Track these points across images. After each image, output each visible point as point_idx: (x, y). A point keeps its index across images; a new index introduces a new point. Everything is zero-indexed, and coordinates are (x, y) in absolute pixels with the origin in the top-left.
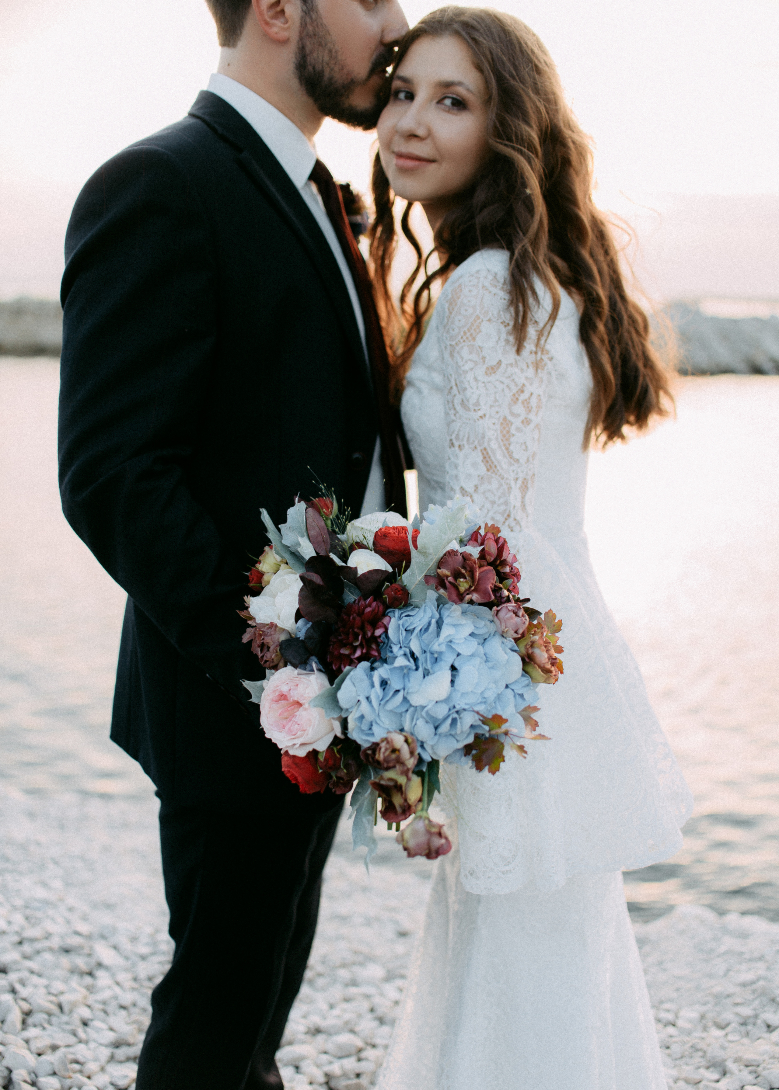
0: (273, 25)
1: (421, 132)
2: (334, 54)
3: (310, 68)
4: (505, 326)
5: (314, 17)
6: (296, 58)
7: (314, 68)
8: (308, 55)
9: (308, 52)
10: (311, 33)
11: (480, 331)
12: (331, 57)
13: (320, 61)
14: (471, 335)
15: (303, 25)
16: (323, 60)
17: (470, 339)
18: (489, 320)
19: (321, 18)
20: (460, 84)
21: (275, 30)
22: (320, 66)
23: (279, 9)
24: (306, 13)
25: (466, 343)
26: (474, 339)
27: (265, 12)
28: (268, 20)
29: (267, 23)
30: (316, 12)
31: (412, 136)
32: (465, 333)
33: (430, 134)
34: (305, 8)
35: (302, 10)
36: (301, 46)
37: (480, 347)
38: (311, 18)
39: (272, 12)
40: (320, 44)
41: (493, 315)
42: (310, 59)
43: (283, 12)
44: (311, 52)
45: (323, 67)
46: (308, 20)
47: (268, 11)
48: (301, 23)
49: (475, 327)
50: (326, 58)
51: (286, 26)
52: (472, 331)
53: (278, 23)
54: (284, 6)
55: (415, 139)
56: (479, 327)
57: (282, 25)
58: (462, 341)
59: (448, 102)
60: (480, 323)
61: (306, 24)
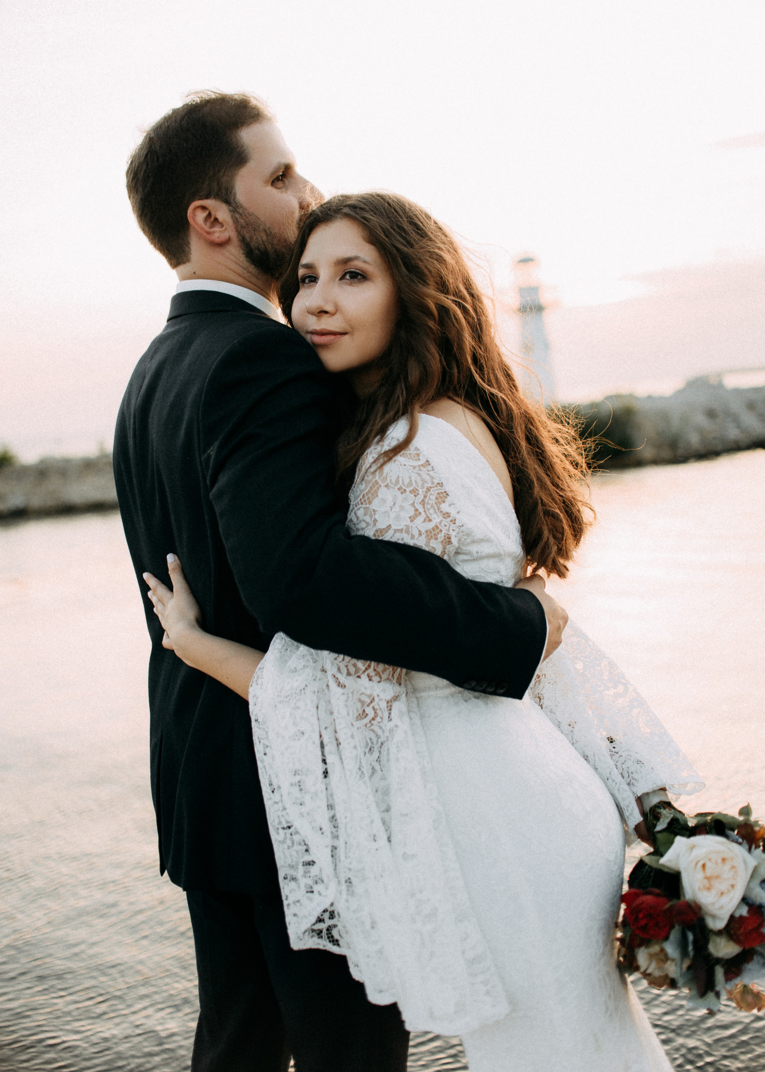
0: (214, 232)
1: (329, 308)
2: (268, 232)
3: (257, 252)
4: (402, 493)
5: (241, 211)
6: (243, 250)
7: (259, 250)
8: (250, 242)
9: (248, 240)
10: (244, 224)
11: (377, 496)
12: (267, 235)
13: (261, 242)
14: (368, 498)
15: (236, 221)
16: (263, 241)
17: (367, 502)
18: (387, 486)
19: (246, 209)
20: (356, 258)
21: (217, 235)
22: (263, 246)
23: (212, 219)
24: (234, 212)
25: (363, 506)
26: (370, 503)
27: (204, 226)
28: (209, 230)
29: (208, 233)
30: (241, 207)
31: (322, 312)
32: (364, 496)
33: (337, 310)
34: (231, 208)
35: (230, 211)
36: (241, 238)
37: (374, 511)
38: (241, 215)
39: (208, 224)
40: (255, 230)
41: (391, 480)
42: (253, 244)
43: (216, 220)
44: (251, 238)
45: (265, 246)
46: (238, 216)
47: (205, 225)
48: (234, 221)
49: (373, 492)
50: (265, 238)
51: (224, 228)
52: (370, 495)
53: (217, 229)
54: (215, 215)
55: (326, 316)
56: (376, 492)
57: (221, 229)
58: (360, 502)
59: (348, 277)
60: (378, 489)
61: (237, 219)
